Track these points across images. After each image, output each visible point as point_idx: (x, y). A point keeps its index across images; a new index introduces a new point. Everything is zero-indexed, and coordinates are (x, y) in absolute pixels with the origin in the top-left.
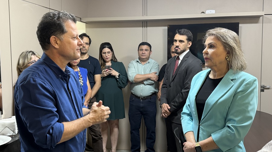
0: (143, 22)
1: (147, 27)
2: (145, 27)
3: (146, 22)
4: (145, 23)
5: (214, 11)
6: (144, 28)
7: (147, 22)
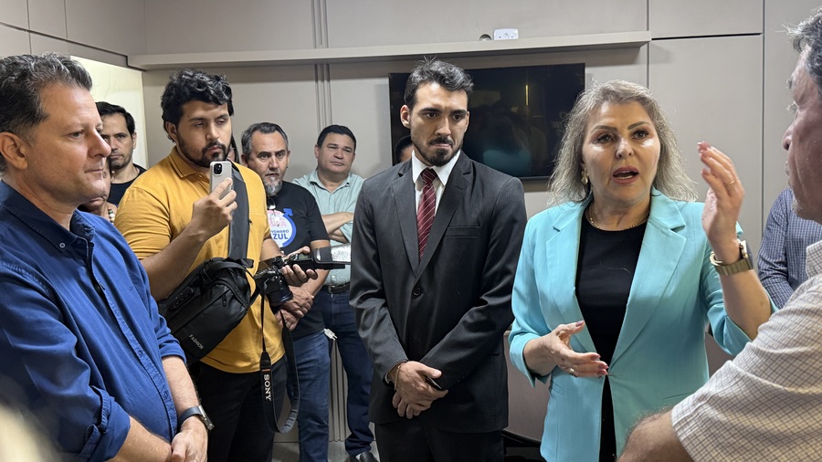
0: (316, 66)
1: (329, 80)
2: (323, 80)
3: (325, 66)
4: (323, 70)
5: (516, 31)
6: (320, 82)
7: (328, 65)
